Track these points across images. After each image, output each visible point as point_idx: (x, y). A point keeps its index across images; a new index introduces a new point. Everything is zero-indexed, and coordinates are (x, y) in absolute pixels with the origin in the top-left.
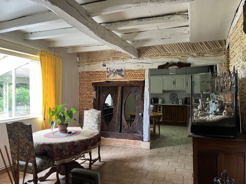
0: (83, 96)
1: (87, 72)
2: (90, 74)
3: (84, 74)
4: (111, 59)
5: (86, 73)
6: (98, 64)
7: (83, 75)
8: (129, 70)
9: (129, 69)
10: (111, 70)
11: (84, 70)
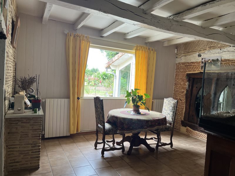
0: (178, 86)
1: (183, 63)
2: (185, 65)
3: (181, 65)
4: (208, 49)
5: (182, 65)
6: (194, 55)
7: (179, 66)
8: (226, 60)
9: (227, 58)
10: (206, 60)
11: (181, 61)
